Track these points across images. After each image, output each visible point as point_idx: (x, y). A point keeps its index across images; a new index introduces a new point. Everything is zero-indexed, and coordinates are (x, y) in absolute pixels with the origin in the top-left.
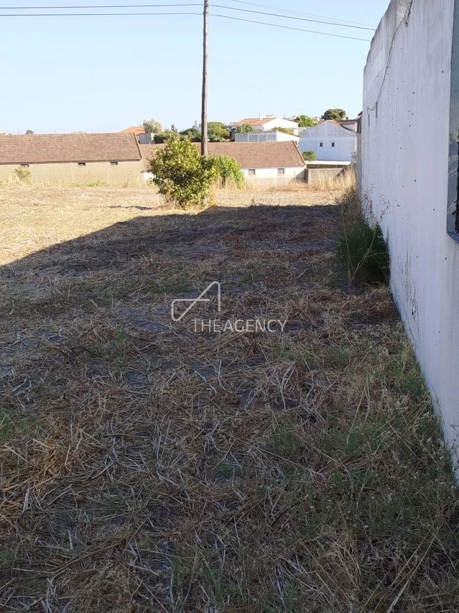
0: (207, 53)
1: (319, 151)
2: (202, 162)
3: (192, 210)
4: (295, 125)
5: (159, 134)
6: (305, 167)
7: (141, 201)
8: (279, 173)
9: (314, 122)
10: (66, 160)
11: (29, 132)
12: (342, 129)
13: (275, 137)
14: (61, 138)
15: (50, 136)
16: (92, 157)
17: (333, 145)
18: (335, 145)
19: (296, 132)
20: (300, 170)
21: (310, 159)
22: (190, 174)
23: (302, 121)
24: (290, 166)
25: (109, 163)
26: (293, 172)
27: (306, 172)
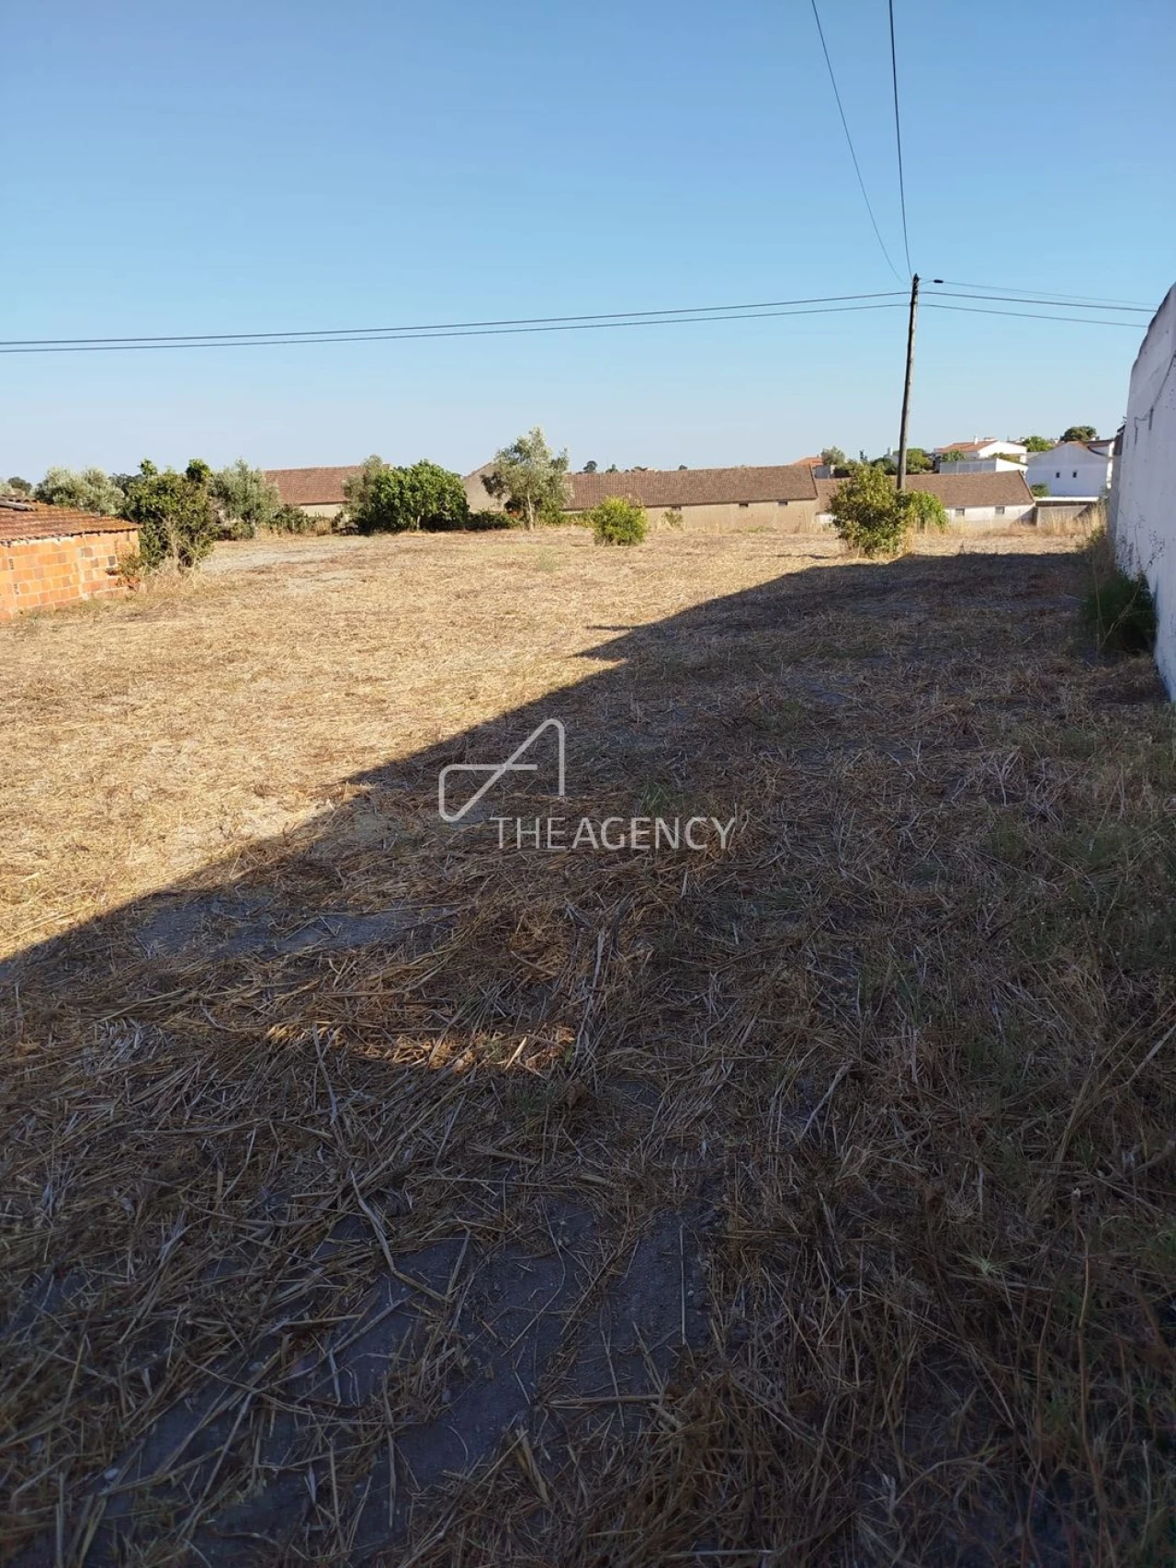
0: (912, 356)
1: (1054, 484)
2: (898, 498)
3: (881, 559)
4: (1023, 450)
5: (840, 466)
6: (1034, 505)
7: (815, 548)
8: (997, 512)
9: (1050, 445)
10: (726, 499)
11: (682, 468)
12: (1089, 453)
13: (994, 466)
14: (721, 473)
15: (707, 471)
16: (756, 497)
17: (1075, 475)
18: (1078, 475)
19: (1023, 459)
20: (1027, 508)
21: (1040, 495)
22: (881, 514)
23: (1033, 444)
24: (1013, 504)
25: (777, 504)
26: (1016, 511)
27: (1034, 512)
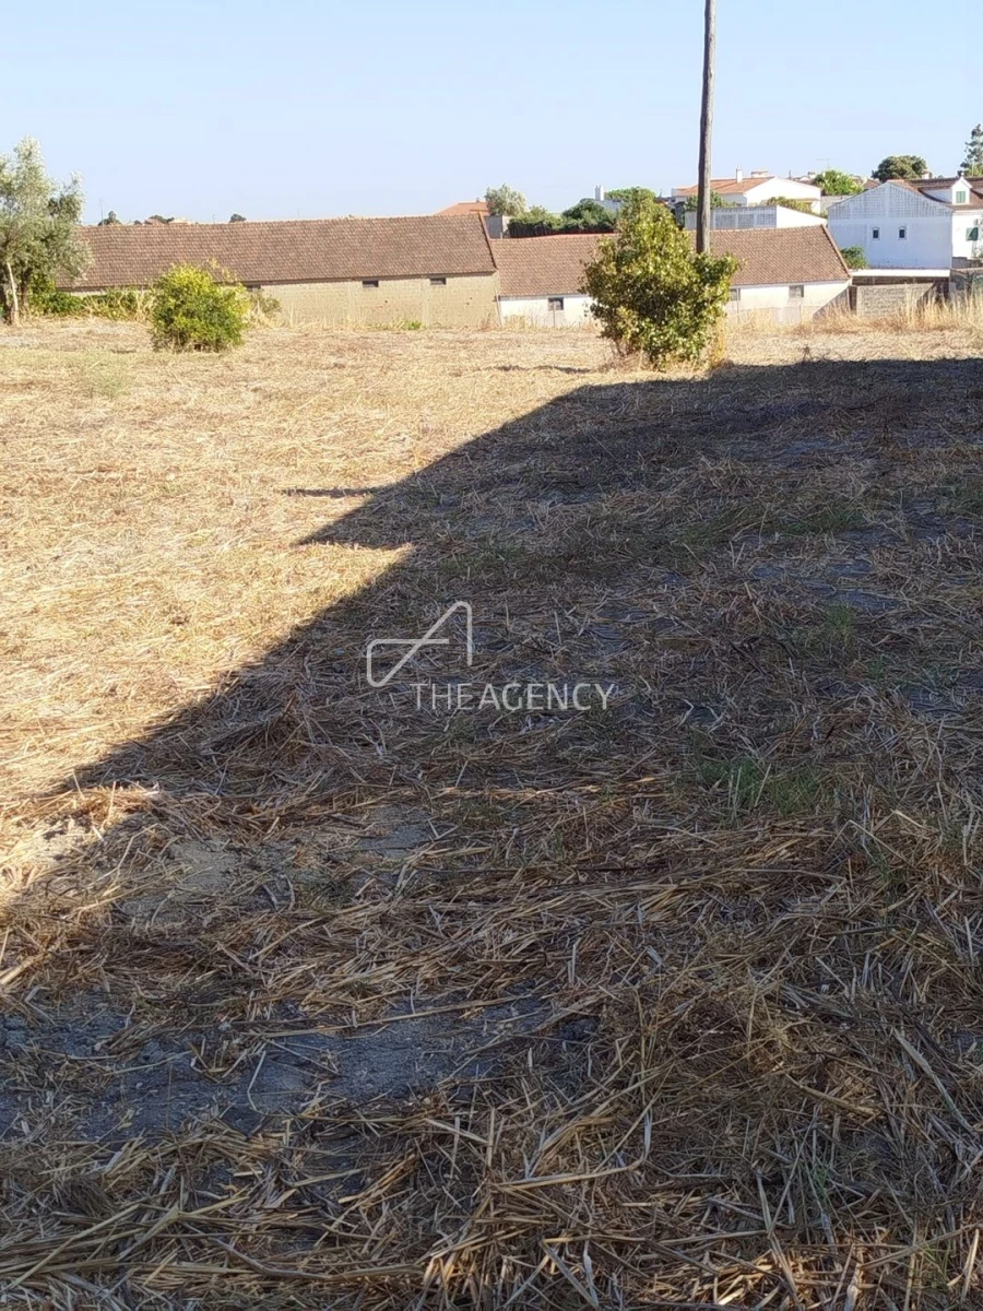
0: (712, 31)
1: (871, 249)
2: (699, 266)
3: (676, 372)
4: (815, 192)
5: (519, 216)
6: (850, 282)
7: (566, 354)
8: (792, 295)
9: (855, 185)
10: (339, 274)
11: (235, 218)
12: (923, 198)
13: (773, 218)
14: (326, 228)
15: (303, 223)
16: (392, 269)
17: (902, 234)
18: (907, 234)
19: (816, 208)
20: (842, 287)
21: (855, 265)
22: (673, 295)
23: (830, 184)
24: (816, 280)
25: (428, 280)
26: (823, 293)
27: (852, 293)
